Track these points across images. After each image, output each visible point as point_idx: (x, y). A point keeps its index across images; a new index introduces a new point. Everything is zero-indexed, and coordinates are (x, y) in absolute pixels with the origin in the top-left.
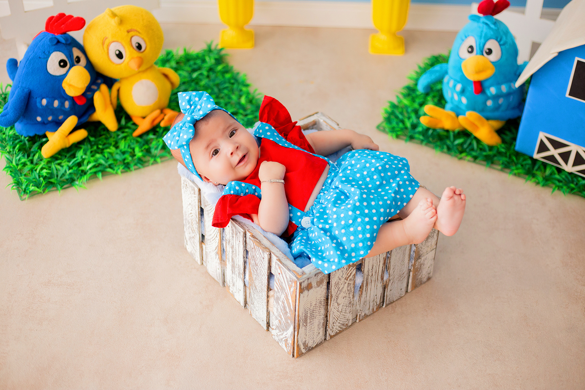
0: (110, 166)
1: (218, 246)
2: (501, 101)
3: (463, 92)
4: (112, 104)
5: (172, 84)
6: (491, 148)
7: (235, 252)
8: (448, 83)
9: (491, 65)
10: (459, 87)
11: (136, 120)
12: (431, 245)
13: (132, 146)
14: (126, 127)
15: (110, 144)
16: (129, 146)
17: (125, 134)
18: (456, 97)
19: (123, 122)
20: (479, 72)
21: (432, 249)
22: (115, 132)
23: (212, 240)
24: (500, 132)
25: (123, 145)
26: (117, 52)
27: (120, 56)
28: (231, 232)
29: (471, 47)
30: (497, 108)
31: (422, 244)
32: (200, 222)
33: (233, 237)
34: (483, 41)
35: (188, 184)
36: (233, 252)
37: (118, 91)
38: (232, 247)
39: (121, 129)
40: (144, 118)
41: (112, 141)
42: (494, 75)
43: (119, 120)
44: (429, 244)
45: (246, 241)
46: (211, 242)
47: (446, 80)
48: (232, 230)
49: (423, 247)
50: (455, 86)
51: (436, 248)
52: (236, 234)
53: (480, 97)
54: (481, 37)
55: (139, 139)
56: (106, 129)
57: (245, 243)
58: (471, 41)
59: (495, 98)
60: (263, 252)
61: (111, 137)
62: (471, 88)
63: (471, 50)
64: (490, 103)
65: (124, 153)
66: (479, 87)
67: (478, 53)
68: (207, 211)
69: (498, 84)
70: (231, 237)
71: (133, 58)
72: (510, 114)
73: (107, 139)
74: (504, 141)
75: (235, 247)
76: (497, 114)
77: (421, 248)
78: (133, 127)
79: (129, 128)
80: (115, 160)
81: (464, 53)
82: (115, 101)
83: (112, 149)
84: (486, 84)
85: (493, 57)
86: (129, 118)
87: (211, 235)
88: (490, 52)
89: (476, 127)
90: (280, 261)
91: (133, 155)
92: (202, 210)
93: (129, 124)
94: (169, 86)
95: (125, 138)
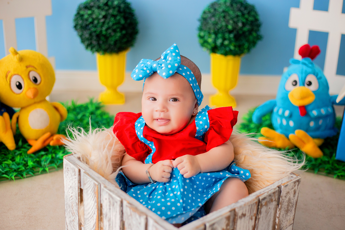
0: (6, 173)
1: (96, 223)
2: (321, 122)
3: (291, 116)
4: (12, 128)
5: (62, 116)
6: (316, 159)
7: (111, 225)
8: (278, 111)
9: (312, 93)
10: (287, 113)
11: (31, 142)
12: (290, 219)
13: (26, 159)
14: (22, 147)
15: (8, 158)
16: (23, 160)
17: (20, 152)
18: (285, 122)
19: (20, 143)
20: (303, 98)
21: (290, 224)
22: (13, 151)
23: (90, 218)
24: (321, 147)
25: (18, 159)
26: (18, 84)
27: (19, 86)
28: (108, 204)
29: (295, 81)
30: (318, 128)
31: (283, 217)
32: (80, 203)
33: (110, 209)
34: (304, 75)
35: (69, 168)
36: (109, 225)
37: (18, 118)
38: (109, 221)
39: (18, 148)
40: (36, 140)
41: (10, 156)
42: (315, 101)
43: (17, 142)
44: (288, 218)
45: (122, 211)
46: (89, 220)
47: (275, 110)
48: (110, 202)
49: (284, 221)
50: (283, 113)
51: (293, 223)
52: (113, 205)
53: (305, 119)
54: (302, 73)
55: (33, 155)
56: (6, 148)
57: (121, 213)
58: (295, 77)
59: (317, 119)
60: (140, 216)
61: (9, 154)
62: (297, 112)
63: (295, 83)
64: (312, 124)
65: (18, 164)
66: (304, 110)
67: (301, 84)
68: (87, 189)
69: (318, 108)
70: (108, 210)
71: (29, 88)
72: (328, 133)
73: (5, 155)
74: (325, 154)
75: (112, 219)
76: (318, 133)
77: (282, 221)
78: (28, 147)
79: (25, 148)
80: (11, 169)
81: (289, 86)
82: (14, 126)
83: (9, 162)
84: (309, 108)
85: (313, 87)
86: (25, 141)
87: (89, 213)
88: (310, 84)
89: (304, 143)
90: (156, 222)
91: (26, 165)
92: (81, 191)
93: (26, 146)
94: (58, 116)
95: (21, 154)
